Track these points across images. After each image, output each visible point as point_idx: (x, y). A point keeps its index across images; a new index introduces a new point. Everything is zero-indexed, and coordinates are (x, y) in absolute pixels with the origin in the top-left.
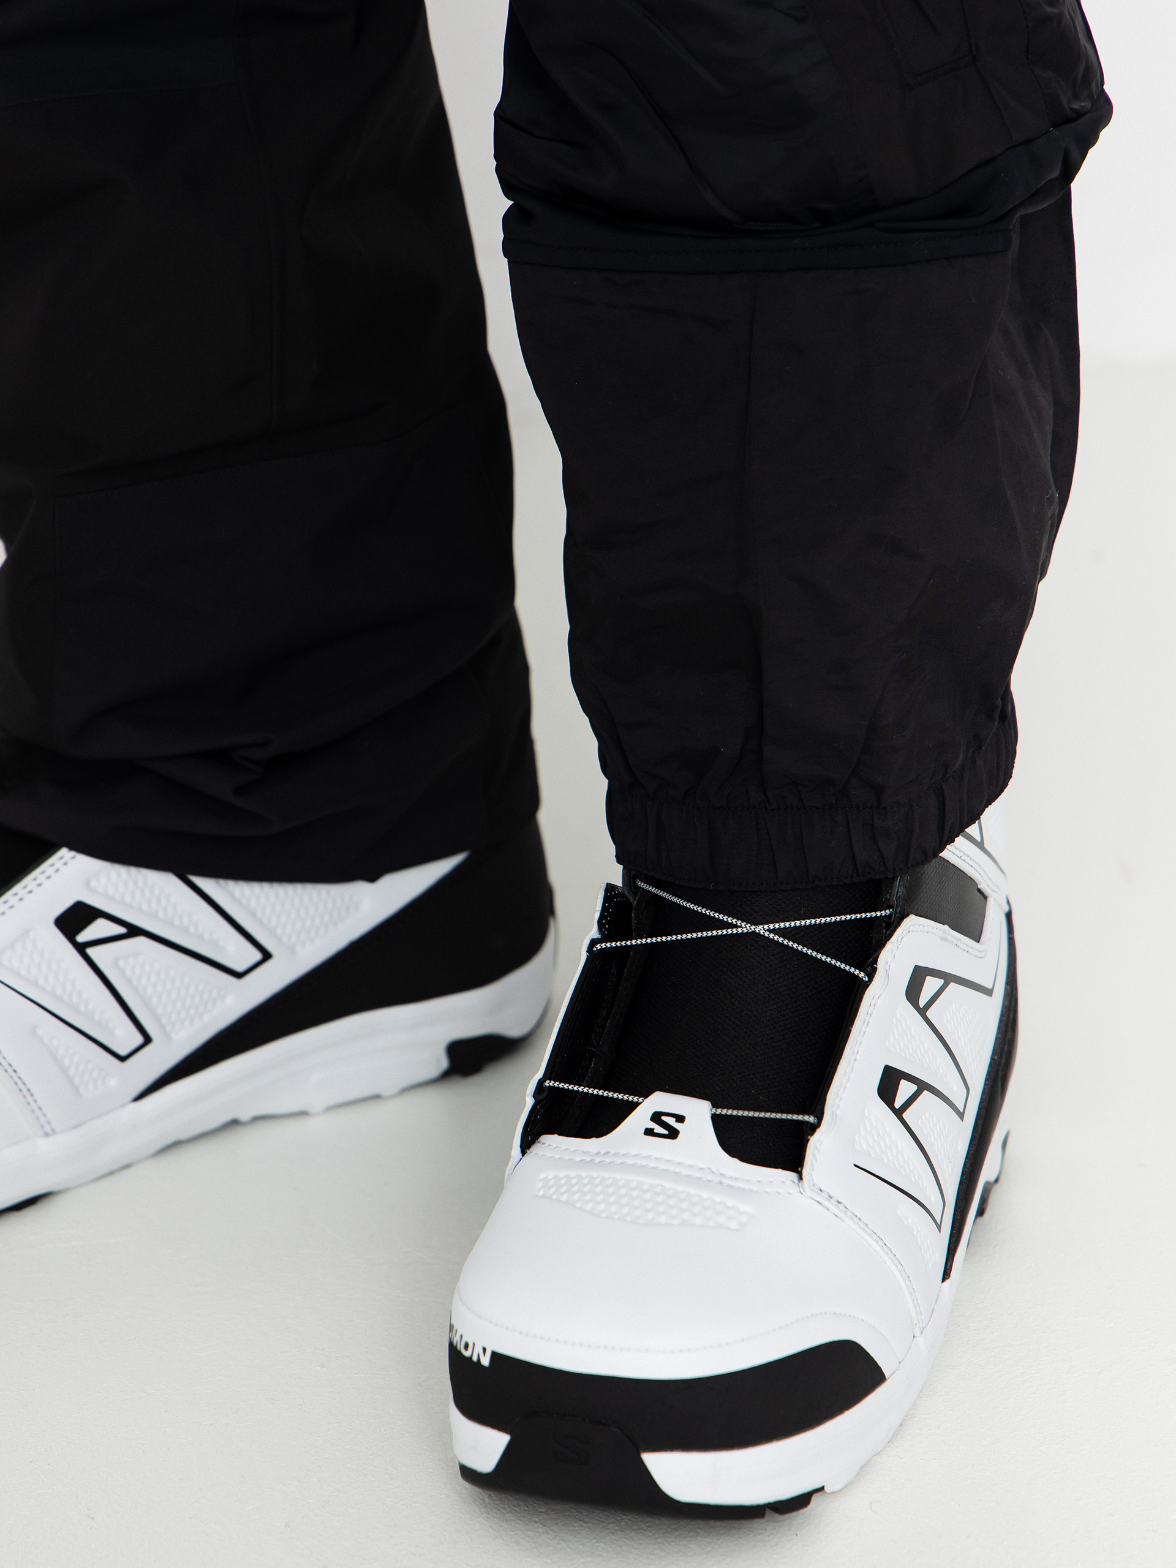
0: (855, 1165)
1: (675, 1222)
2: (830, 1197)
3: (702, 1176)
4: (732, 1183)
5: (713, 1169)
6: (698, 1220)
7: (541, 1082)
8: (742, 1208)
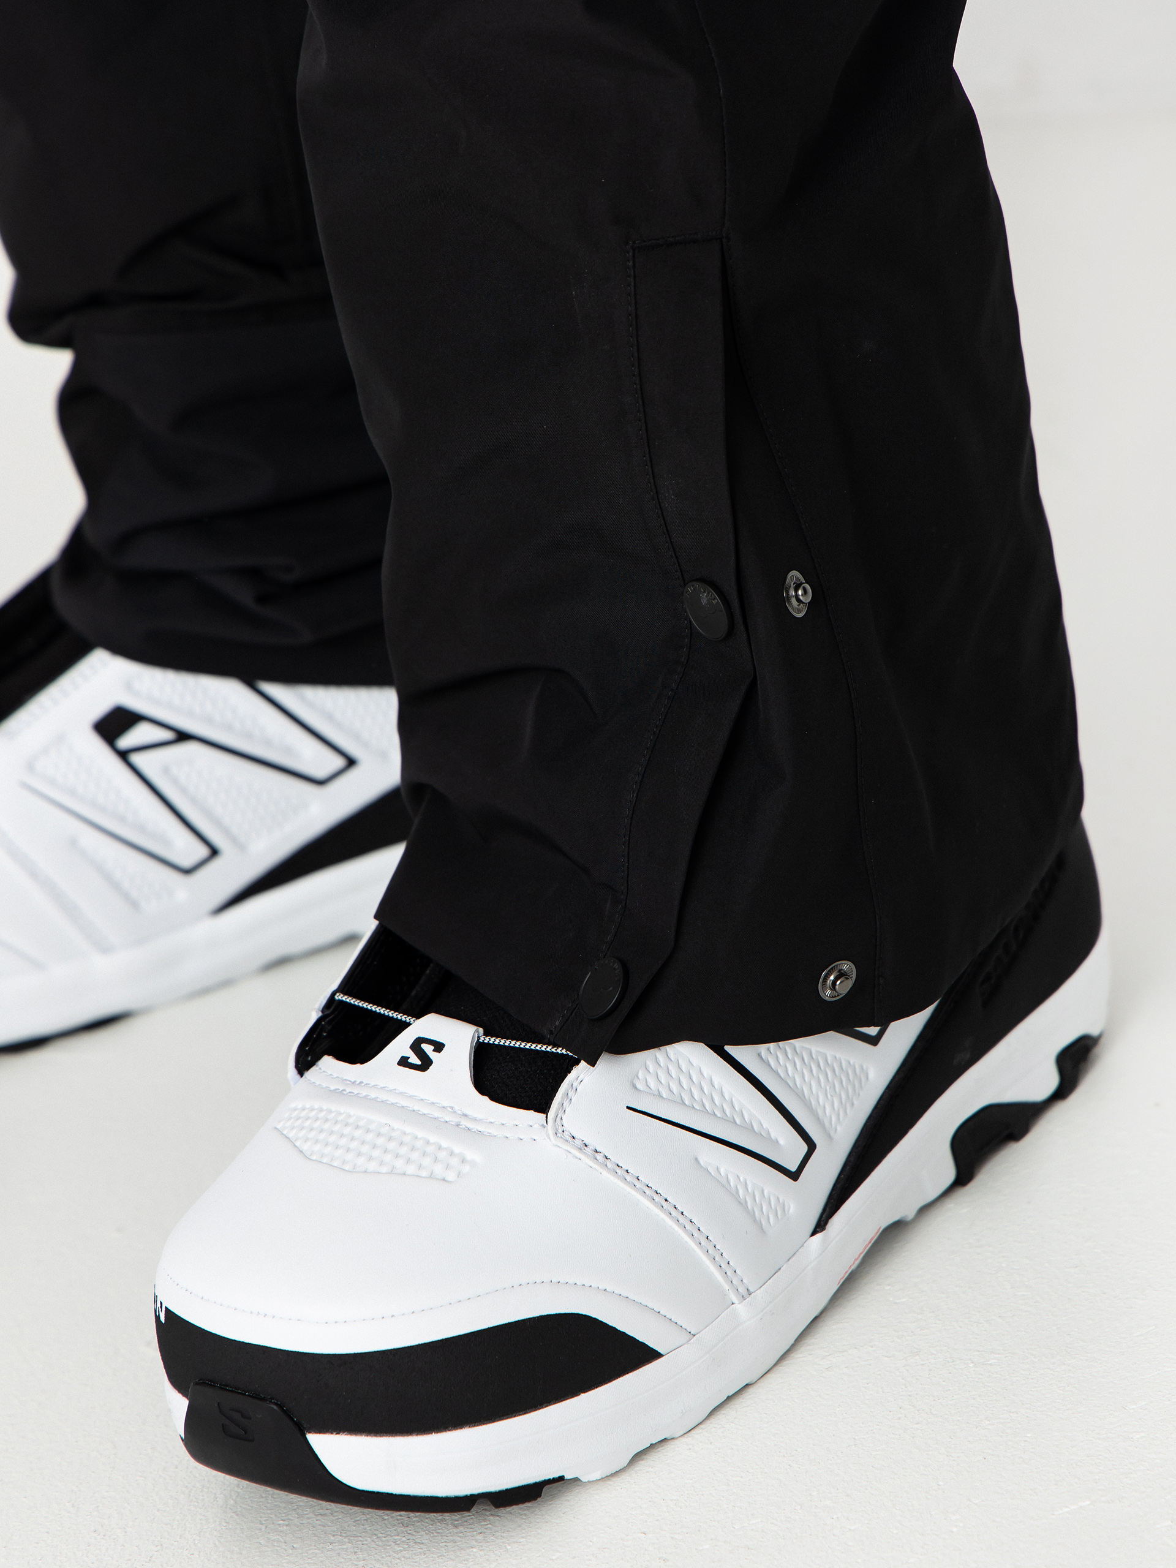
0: (628, 1108)
1: (384, 1170)
2: (586, 1146)
3: (439, 1116)
4: (470, 1125)
5: (457, 1108)
6: (411, 1169)
7: (334, 994)
8: (470, 1155)
